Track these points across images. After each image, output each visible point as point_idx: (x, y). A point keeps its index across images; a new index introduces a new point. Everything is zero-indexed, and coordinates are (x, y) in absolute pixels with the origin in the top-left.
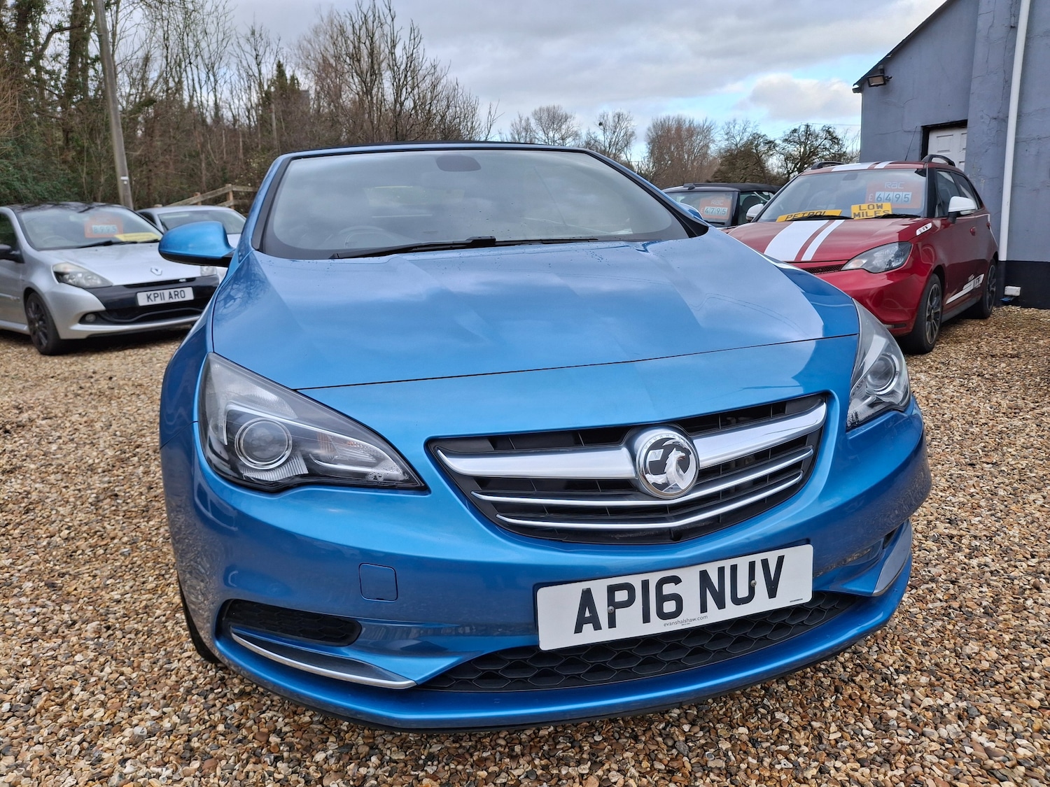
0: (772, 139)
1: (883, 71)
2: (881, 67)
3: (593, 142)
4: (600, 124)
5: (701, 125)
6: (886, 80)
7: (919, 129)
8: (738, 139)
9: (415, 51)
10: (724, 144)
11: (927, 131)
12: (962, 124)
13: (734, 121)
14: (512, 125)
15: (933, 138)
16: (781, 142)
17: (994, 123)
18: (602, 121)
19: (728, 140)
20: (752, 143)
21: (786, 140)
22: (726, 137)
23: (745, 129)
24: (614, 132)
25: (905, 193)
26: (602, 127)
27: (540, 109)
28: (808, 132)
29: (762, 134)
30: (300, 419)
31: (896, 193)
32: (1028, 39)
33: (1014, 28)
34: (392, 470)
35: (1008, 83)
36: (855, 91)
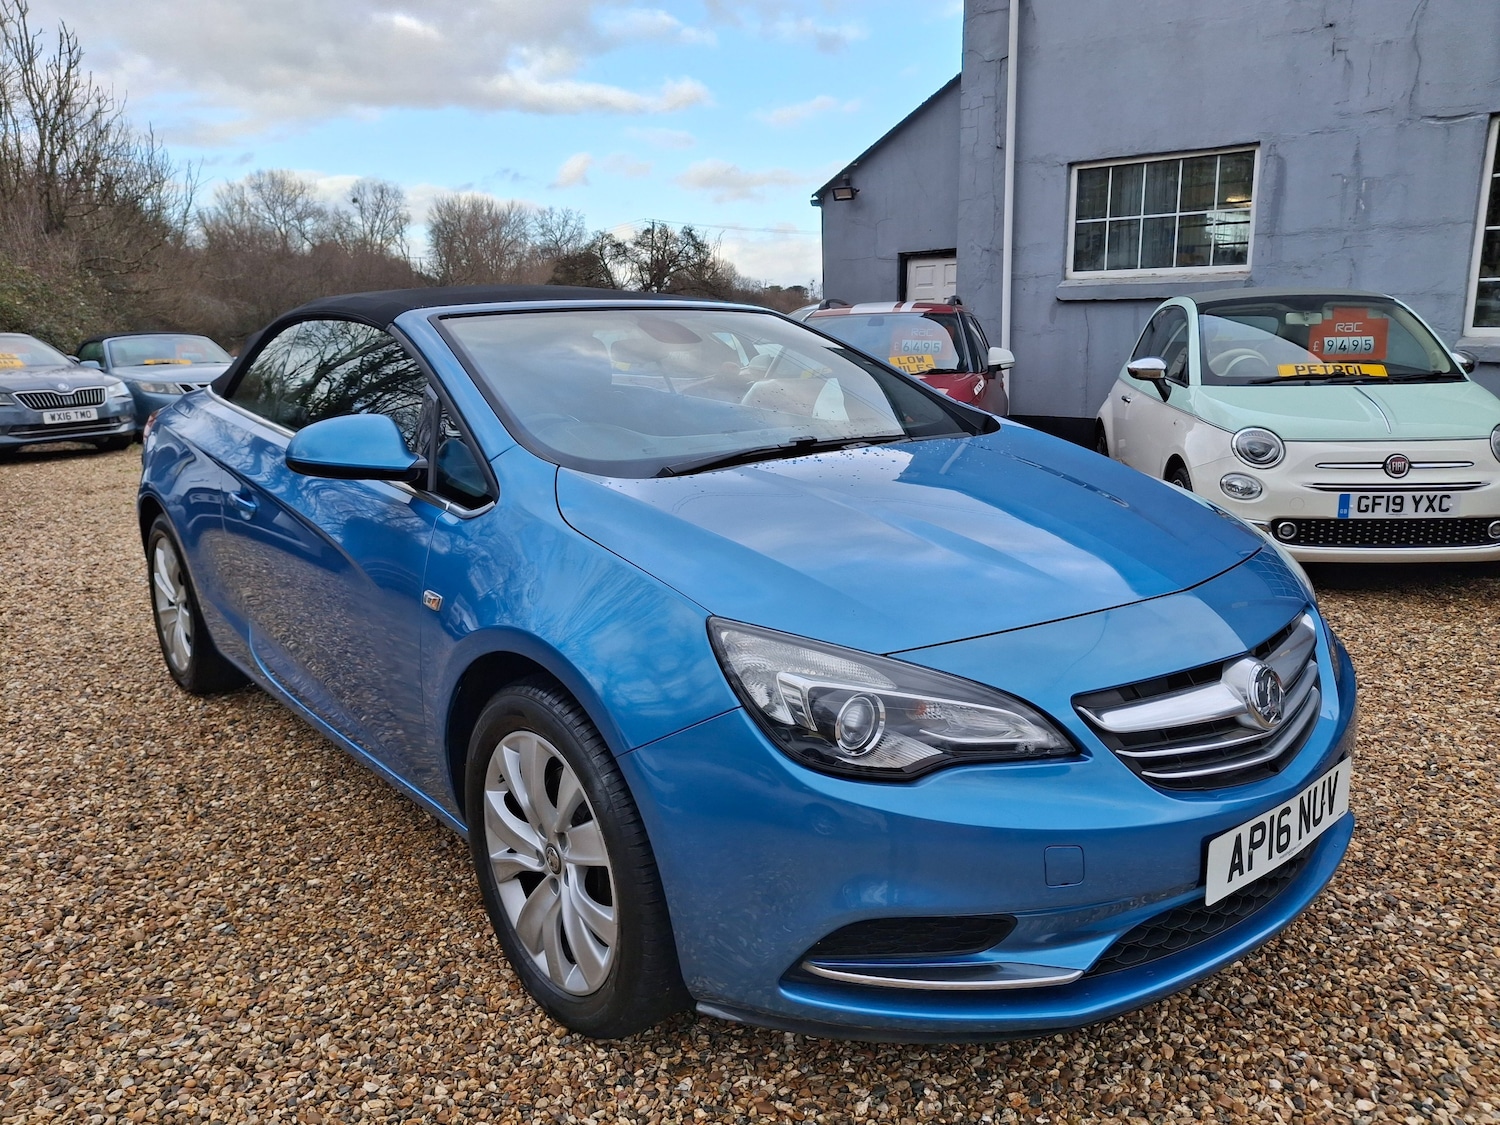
0: (621, 241)
1: (848, 182)
2: (845, 177)
3: (345, 225)
4: (355, 201)
5: (506, 212)
6: (854, 193)
7: (896, 257)
8: (558, 234)
9: (73, 72)
10: (539, 240)
11: (904, 259)
12: (950, 253)
13: (551, 209)
14: (218, 196)
15: (913, 267)
16: (632, 246)
17: (986, 256)
18: (356, 196)
19: (543, 234)
20: (594, 245)
21: (637, 243)
22: (541, 231)
23: (566, 222)
24: (377, 213)
25: (934, 342)
26: (357, 205)
27: (259, 173)
28: (666, 235)
29: (607, 233)
30: (901, 688)
31: (924, 342)
32: (1017, 163)
33: (1001, 148)
34: (1035, 736)
35: (1000, 210)
36: (814, 203)
